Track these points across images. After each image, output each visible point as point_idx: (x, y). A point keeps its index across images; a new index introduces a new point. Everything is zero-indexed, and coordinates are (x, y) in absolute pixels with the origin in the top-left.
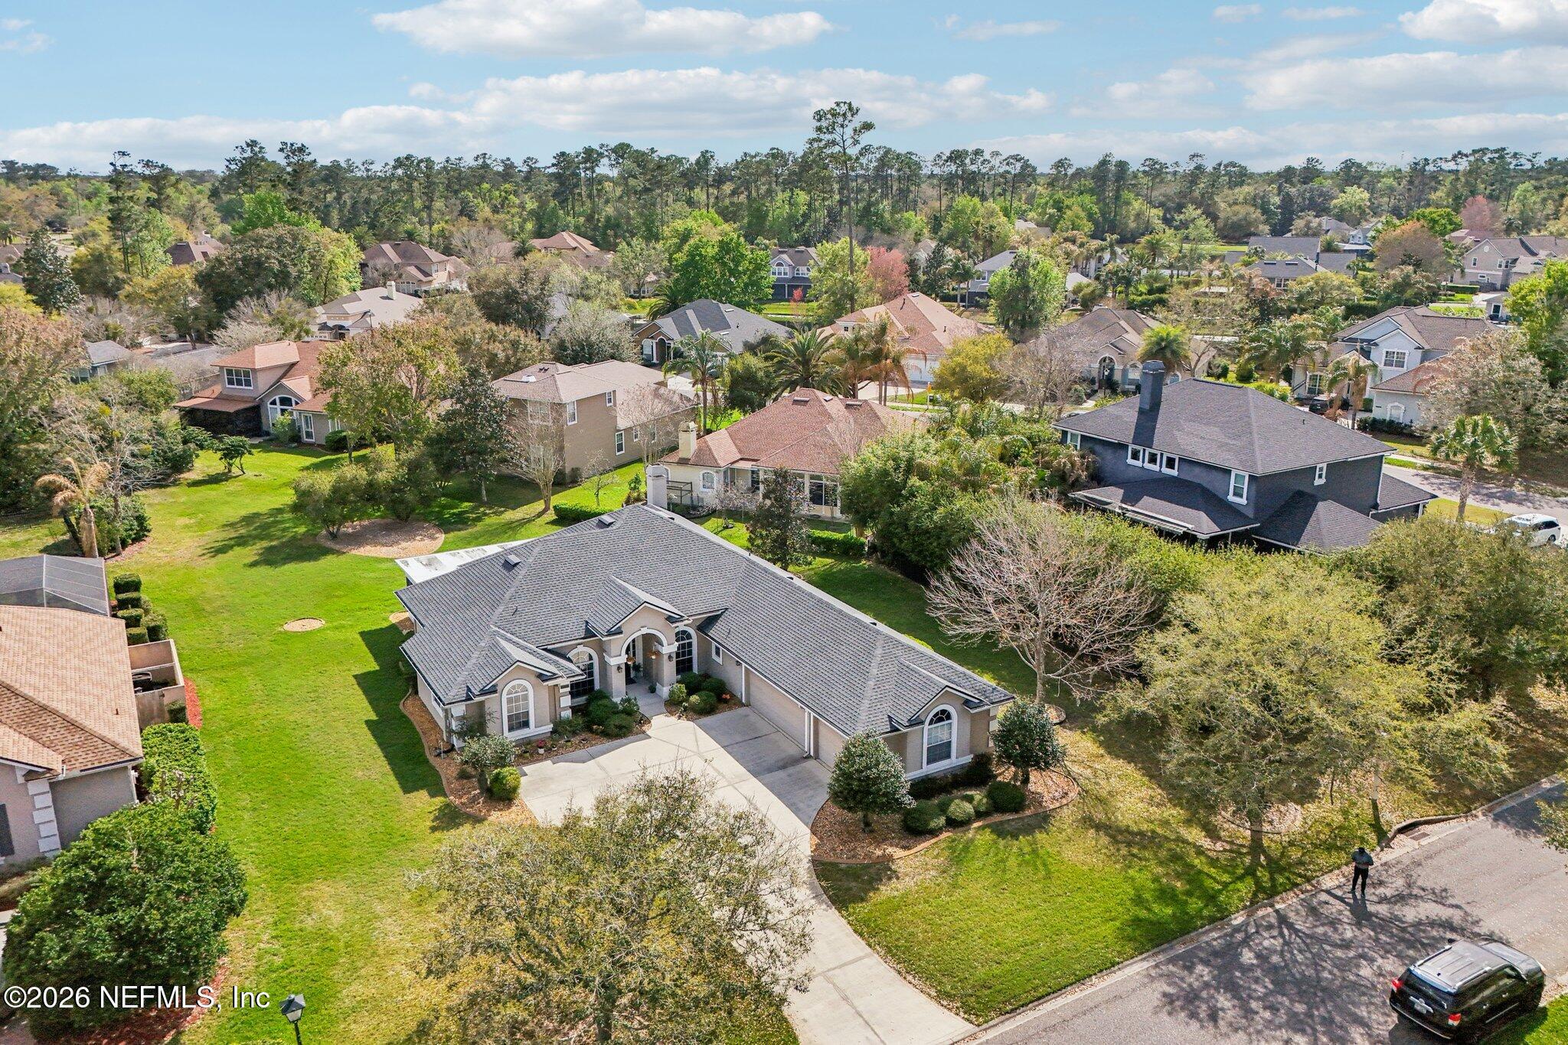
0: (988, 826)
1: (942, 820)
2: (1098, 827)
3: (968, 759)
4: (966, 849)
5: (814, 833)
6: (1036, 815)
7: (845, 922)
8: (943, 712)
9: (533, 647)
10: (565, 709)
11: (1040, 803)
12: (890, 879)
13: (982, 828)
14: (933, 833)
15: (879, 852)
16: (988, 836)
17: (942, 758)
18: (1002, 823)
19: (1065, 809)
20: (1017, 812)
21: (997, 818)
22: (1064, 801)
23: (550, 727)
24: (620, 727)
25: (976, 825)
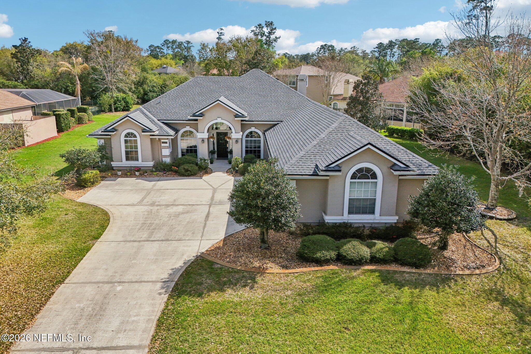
0: (380, 271)
1: (333, 254)
2: (505, 302)
3: (393, 219)
4: (340, 283)
5: (225, 240)
6: (437, 275)
7: (163, 306)
8: (368, 170)
9: (155, 120)
10: (166, 156)
11: (448, 267)
12: (245, 286)
13: (372, 271)
14: (319, 262)
15: (257, 264)
16: (374, 279)
17: (364, 213)
18: (395, 272)
19: (474, 279)
20: (417, 267)
21: (393, 267)
22: (477, 271)
23: (151, 164)
24: (187, 170)
25: (367, 267)
